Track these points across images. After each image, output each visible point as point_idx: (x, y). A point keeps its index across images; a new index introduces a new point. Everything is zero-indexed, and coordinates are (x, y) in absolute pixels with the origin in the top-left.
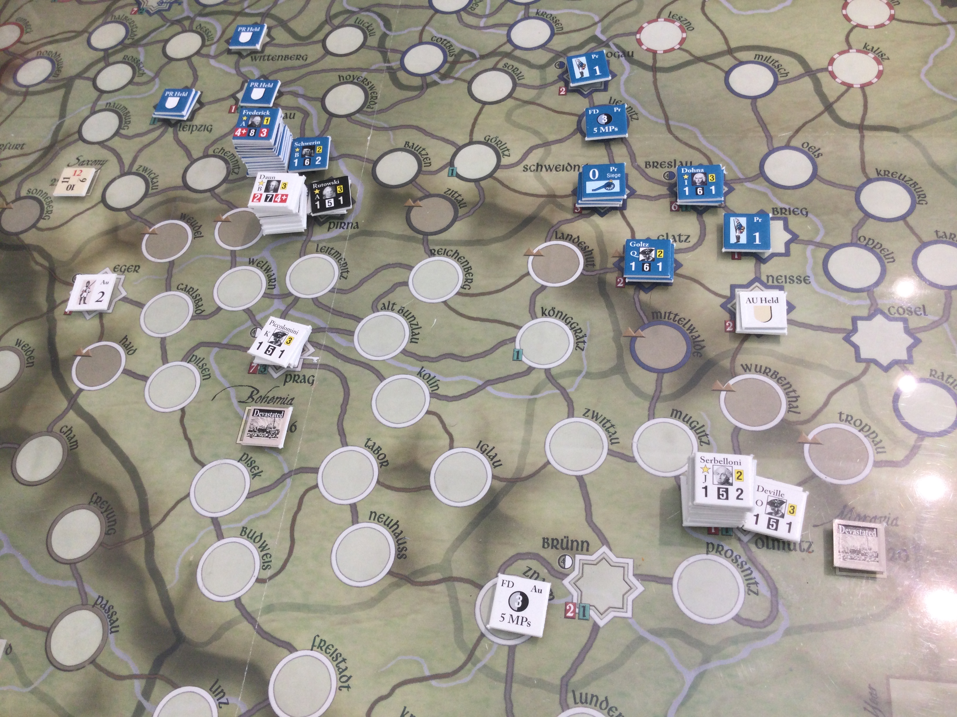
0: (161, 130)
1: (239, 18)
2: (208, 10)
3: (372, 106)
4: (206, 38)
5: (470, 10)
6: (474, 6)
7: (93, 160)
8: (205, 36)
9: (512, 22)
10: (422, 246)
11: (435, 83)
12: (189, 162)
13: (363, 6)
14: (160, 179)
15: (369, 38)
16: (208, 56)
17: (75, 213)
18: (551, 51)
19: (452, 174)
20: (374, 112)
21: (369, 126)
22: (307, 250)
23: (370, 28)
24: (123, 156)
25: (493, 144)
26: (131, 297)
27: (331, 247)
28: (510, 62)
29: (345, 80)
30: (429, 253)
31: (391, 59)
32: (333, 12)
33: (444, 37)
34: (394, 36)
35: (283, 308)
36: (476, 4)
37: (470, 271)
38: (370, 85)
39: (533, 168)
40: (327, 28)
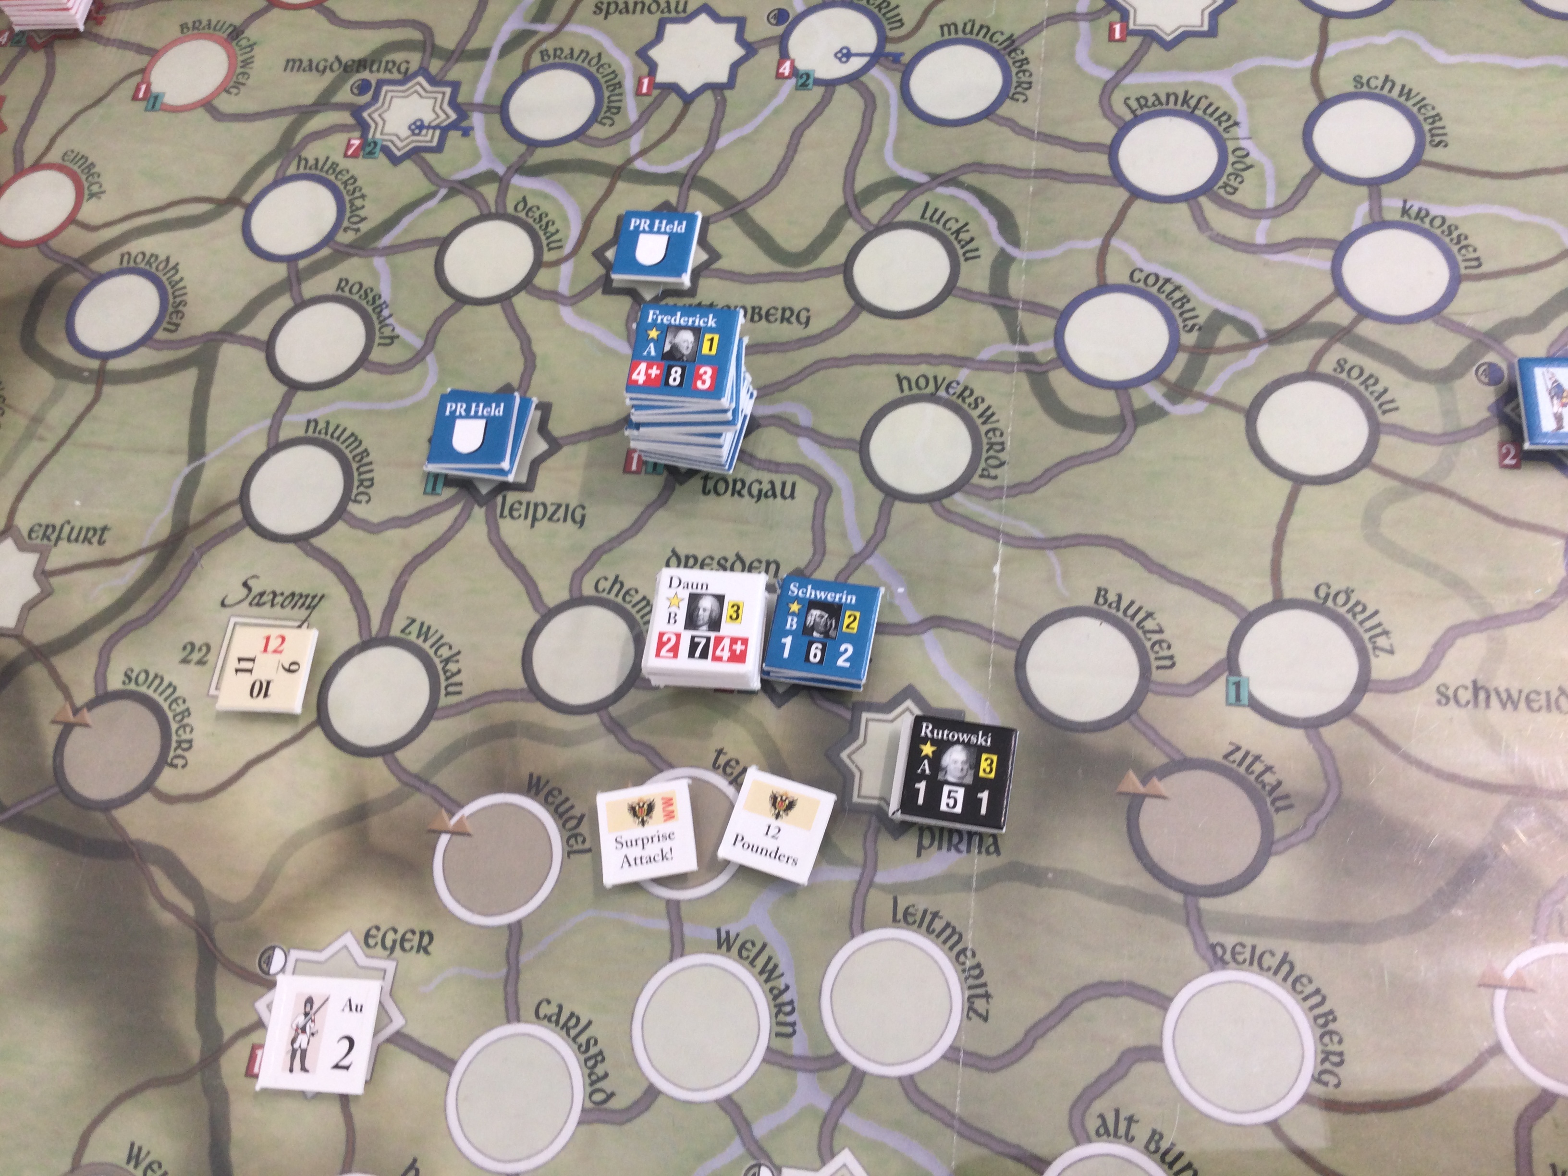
0: (456, 510)
1: (621, 186)
2: (541, 156)
3: (993, 472)
4: (545, 242)
5: (1222, 192)
6: (1232, 183)
7: (287, 593)
8: (541, 233)
9: (1341, 236)
10: (1184, 930)
11: (1154, 413)
12: (534, 617)
13: (939, 169)
14: (465, 663)
15: (965, 267)
16: (553, 296)
17: (251, 755)
18: (1457, 328)
19: (1238, 698)
20: (1001, 488)
21: (993, 533)
22: (868, 915)
23: (964, 236)
24: (364, 585)
25: (1342, 610)
26: (416, 1031)
27: (932, 909)
28: (1354, 357)
29: (915, 391)
30: (1209, 955)
31: (1028, 331)
32: (861, 184)
33: (1164, 273)
34: (1029, 262)
35: (823, 1104)
36: (1237, 176)
37: (1331, 1026)
38: (982, 407)
39: (1465, 696)
40: (852, 231)
